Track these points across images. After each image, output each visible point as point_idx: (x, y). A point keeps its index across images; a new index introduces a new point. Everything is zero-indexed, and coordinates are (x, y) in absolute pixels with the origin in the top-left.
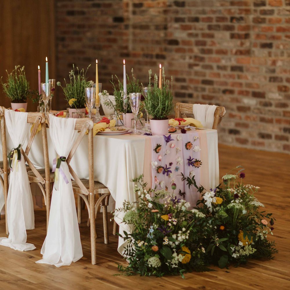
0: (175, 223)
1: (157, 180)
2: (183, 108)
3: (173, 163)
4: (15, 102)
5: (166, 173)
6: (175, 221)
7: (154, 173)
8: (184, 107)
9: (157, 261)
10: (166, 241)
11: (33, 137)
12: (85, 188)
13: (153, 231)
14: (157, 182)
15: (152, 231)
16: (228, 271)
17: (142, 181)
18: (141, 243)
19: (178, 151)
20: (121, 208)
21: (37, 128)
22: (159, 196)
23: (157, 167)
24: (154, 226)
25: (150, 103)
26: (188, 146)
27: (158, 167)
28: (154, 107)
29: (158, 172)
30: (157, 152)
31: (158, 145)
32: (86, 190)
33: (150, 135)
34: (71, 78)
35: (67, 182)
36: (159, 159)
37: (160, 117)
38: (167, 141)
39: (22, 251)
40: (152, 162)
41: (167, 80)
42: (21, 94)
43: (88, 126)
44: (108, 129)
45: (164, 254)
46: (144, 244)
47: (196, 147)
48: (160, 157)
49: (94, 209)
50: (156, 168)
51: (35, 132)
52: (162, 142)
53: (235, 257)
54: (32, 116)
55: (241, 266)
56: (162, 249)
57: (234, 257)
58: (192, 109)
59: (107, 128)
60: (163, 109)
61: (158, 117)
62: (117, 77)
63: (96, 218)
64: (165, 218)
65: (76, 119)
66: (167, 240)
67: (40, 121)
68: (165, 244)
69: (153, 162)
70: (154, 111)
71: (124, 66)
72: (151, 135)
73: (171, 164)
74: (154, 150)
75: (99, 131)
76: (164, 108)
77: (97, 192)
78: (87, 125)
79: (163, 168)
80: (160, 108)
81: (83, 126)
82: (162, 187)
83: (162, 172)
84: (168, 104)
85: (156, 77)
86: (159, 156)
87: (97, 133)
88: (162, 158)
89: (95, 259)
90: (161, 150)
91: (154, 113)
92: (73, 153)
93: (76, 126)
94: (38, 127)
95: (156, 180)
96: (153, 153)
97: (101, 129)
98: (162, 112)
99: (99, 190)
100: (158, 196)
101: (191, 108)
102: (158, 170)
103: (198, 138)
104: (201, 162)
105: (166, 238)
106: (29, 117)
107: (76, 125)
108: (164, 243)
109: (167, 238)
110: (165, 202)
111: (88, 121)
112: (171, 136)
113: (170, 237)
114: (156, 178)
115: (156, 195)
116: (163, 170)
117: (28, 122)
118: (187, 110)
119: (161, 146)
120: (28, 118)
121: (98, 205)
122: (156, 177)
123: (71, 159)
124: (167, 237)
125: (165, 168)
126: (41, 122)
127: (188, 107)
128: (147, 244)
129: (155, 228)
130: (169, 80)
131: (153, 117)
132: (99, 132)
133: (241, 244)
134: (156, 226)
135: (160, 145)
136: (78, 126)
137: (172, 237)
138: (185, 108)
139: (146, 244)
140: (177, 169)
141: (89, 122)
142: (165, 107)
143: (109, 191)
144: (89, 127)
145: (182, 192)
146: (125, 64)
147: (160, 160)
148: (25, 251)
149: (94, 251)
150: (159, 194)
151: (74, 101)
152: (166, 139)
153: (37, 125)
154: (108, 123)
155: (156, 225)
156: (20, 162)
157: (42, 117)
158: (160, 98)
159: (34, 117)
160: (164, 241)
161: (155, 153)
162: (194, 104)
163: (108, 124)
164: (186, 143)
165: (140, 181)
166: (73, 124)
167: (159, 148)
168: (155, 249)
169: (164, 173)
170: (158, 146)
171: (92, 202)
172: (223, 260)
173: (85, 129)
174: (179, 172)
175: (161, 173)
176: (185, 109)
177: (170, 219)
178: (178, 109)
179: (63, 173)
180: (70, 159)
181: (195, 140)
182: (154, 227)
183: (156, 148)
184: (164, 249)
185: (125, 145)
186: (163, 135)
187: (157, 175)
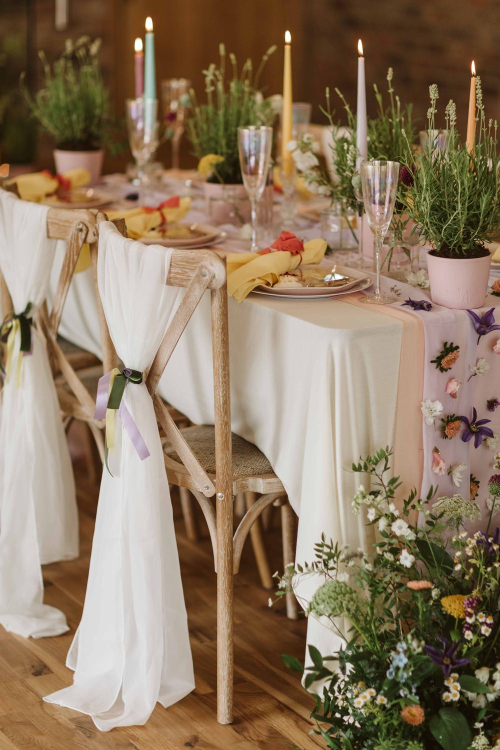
0: (486, 631)
1: (442, 464)
3: (499, 401)
4: (70, 145)
5: (473, 439)
6: (487, 625)
7: (430, 439)
10: (453, 692)
11: (67, 283)
12: (202, 473)
13: (405, 660)
14: (440, 469)
15: (401, 660)
17: (386, 469)
18: (365, 697)
20: (307, 565)
21: (76, 257)
22: (443, 521)
23: (442, 420)
24: (411, 645)
25: (428, 200)
27: (446, 420)
28: (440, 212)
29: (445, 436)
30: (442, 370)
31: (448, 346)
32: (208, 482)
33: (423, 308)
34: (210, 89)
35: (145, 454)
36: (449, 391)
37: (460, 247)
38: (481, 332)
39: (26, 635)
40: (423, 403)
41: (491, 121)
43: (207, 277)
44: (290, 278)
45: (441, 737)
46: (374, 699)
48: (454, 387)
49: (231, 543)
50: (439, 423)
51: (71, 269)
52: (464, 333)
54: (59, 220)
56: (439, 717)
59: (287, 274)
60: (472, 223)
61: (454, 250)
62: (341, 96)
63: (235, 571)
64: (453, 606)
65: (170, 251)
66: (456, 688)
67: (83, 236)
68: (449, 700)
69: (429, 402)
70: (439, 230)
71: (361, 61)
72: (429, 307)
73: (492, 405)
74: (432, 362)
75: (258, 282)
76: (474, 220)
77: (244, 487)
78: (205, 276)
79: (463, 419)
80: (460, 217)
81: (193, 275)
82: (457, 484)
83: (459, 435)
84: (489, 204)
85: (451, 112)
86: (450, 380)
87: (251, 290)
88: (461, 389)
89: (229, 707)
90: (458, 361)
91: (441, 233)
92: (162, 360)
93: (172, 275)
94: (78, 255)
95: (436, 462)
96: (430, 372)
97: (266, 276)
98: (467, 235)
99: (251, 480)
100: (438, 521)
102: (443, 429)
105: (455, 680)
106: (50, 222)
107: (170, 272)
108: (446, 694)
109: (458, 681)
110: (458, 554)
111: (206, 263)
112: (494, 313)
113: (467, 678)
114: (436, 454)
115: (430, 519)
116: (462, 426)
117: (49, 237)
119: (457, 347)
120: (47, 225)
121: (244, 533)
122: (436, 450)
123: (159, 376)
124: (456, 675)
125: (470, 420)
126: (85, 241)
128: (385, 701)
129: (415, 650)
130: (496, 121)
131: (436, 246)
132: (259, 288)
134: (416, 646)
135: (454, 346)
136: (178, 273)
137: (474, 675)
139: (381, 700)
141: (212, 265)
142: (477, 216)
143: (283, 487)
144: (211, 281)
146: (365, 55)
147: (453, 396)
148: (34, 636)
149: (226, 681)
150: (442, 515)
151: (214, 162)
152: (478, 325)
153: (75, 250)
154: (297, 253)
155: (414, 644)
156: (29, 357)
157: (89, 225)
158: (462, 183)
159: (66, 224)
160: (447, 689)
161: (438, 371)
163: (299, 257)
165: (380, 468)
166: (163, 266)
167: (450, 356)
168: (414, 716)
169: (465, 439)
170: (449, 349)
171: (223, 521)
173: (197, 286)
175: (458, 438)
177: (470, 615)
179: (132, 424)
180: (156, 378)
182: (411, 647)
183: (439, 354)
184: (445, 716)
185: (330, 348)
186: (468, 310)
187: (442, 443)
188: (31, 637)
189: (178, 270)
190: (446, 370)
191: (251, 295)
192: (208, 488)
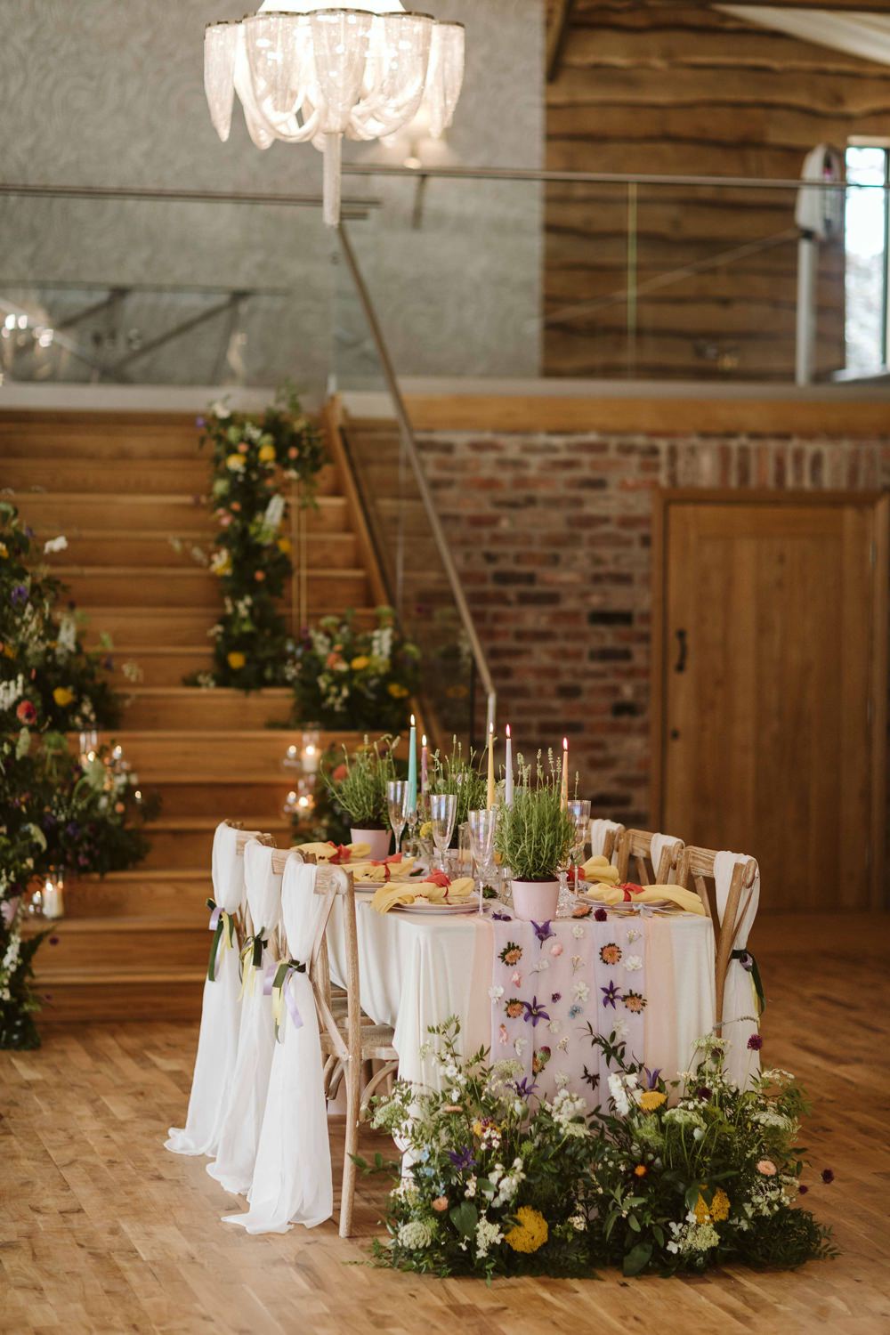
0: (496, 1143)
1: (505, 1036)
2: (696, 862)
3: (562, 994)
5: (532, 1019)
6: (498, 1139)
7: (497, 1016)
8: (698, 859)
9: (419, 1234)
10: (471, 1190)
12: (341, 1042)
16: (625, 1280)
17: (457, 1033)
19: (579, 964)
23: (507, 1002)
26: (610, 953)
29: (510, 1015)
30: (508, 963)
31: (513, 946)
32: (344, 1048)
38: (541, 939)
40: (491, 988)
42: (372, 807)
43: (336, 885)
45: (455, 1218)
47: (631, 961)
48: (517, 978)
50: (504, 1004)
52: (527, 938)
53: (675, 1251)
54: (279, 858)
55: (680, 1277)
56: (459, 1206)
57: (671, 1252)
58: (712, 864)
65: (316, 869)
66: (473, 1186)
68: (467, 1196)
69: (494, 986)
72: (508, 919)
73: (556, 997)
74: (498, 956)
75: (397, 901)
76: (540, 853)
77: (372, 1054)
79: (525, 1003)
81: (328, 884)
82: (519, 1053)
83: (522, 1016)
86: (514, 972)
87: (391, 908)
89: (346, 1225)
90: (523, 958)
92: (315, 953)
93: (317, 886)
95: (502, 1035)
96: (495, 963)
99: (377, 1049)
101: (711, 862)
102: (508, 1009)
103: (641, 936)
104: (643, 998)
105: (474, 1181)
107: (316, 883)
108: (466, 1192)
109: (476, 1181)
111: (335, 874)
112: (551, 924)
113: (482, 1180)
114: (502, 1029)
116: (525, 1009)
118: (704, 865)
120: (273, 863)
121: (370, 1090)
122: (502, 1026)
123: (314, 966)
124: (476, 1178)
125: (532, 1005)
127: (707, 858)
132: (398, 905)
133: (691, 1218)
135: (517, 946)
136: (320, 884)
138: (701, 860)
140: (575, 1012)
143: (396, 1054)
144: (338, 888)
145: (591, 1072)
147: (516, 984)
149: (346, 1202)
152: (539, 932)
154: (444, 885)
156: (260, 971)
160: (468, 1188)
161: (503, 963)
162: (719, 850)
163: (445, 889)
164: (603, 947)
165: (451, 1032)
166: (311, 878)
167: (514, 954)
168: (440, 1205)
169: (526, 1019)
170: (513, 948)
171: (352, 1077)
172: (640, 1255)
173: (330, 892)
174: (581, 1020)
175: (520, 1018)
176: (700, 863)
177: (486, 1132)
178: (683, 862)
181: (631, 941)
183: (504, 951)
184: (463, 1206)
185: (418, 939)
186: (532, 922)
187: (508, 1021)
188: (240, 1194)
189: (320, 881)
190: (512, 965)
191: (391, 910)
192: (344, 1053)
